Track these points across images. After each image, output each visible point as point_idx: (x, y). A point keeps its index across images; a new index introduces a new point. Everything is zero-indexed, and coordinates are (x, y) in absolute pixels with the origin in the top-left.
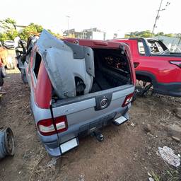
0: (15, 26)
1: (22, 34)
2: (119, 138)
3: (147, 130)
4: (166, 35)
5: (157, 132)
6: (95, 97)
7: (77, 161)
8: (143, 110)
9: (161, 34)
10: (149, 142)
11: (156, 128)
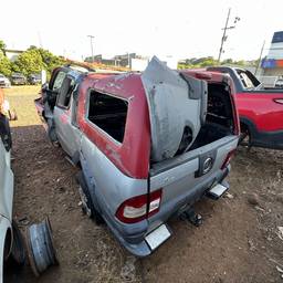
0: (4, 51)
1: (16, 63)
2: (217, 218)
3: (253, 203)
4: (236, 63)
5: (267, 204)
6: (199, 156)
7: (168, 260)
8: (237, 173)
9: (229, 61)
10: (263, 221)
11: (265, 198)
